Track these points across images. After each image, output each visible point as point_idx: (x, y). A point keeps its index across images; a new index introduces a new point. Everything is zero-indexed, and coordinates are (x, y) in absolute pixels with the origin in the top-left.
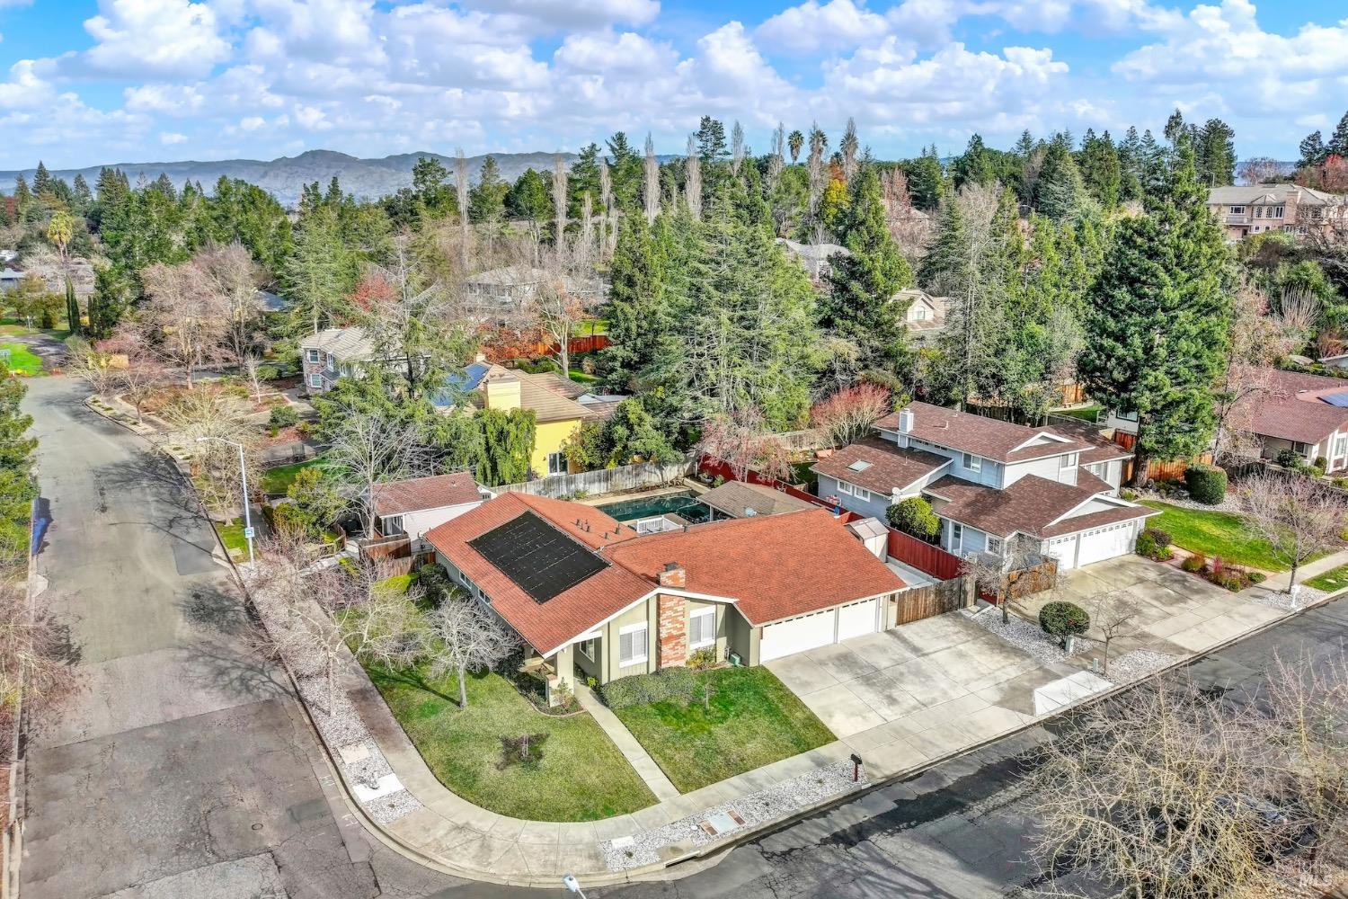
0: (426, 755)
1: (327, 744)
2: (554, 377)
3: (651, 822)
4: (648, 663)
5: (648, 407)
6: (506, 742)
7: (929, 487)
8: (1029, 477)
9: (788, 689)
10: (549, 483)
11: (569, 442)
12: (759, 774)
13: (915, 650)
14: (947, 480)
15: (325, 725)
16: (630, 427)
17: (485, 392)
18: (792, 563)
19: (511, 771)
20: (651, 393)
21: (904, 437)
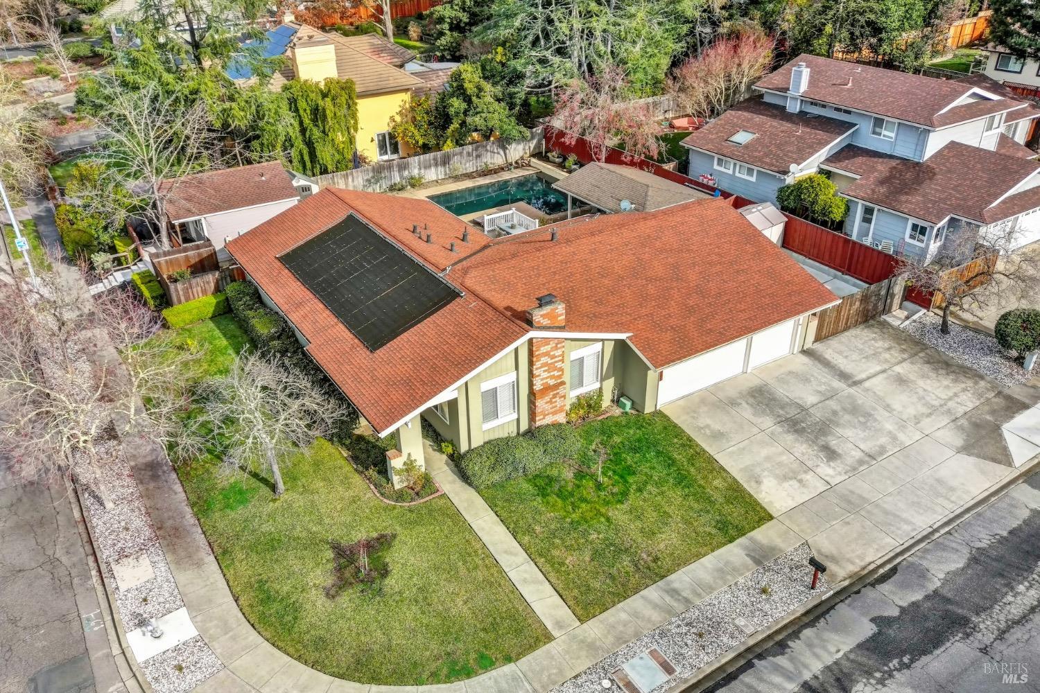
0: (230, 573)
1: (98, 555)
2: (377, 41)
3: (545, 678)
4: (518, 420)
5: (488, 74)
6: (339, 550)
7: (829, 160)
8: (953, 145)
9: (697, 445)
10: (379, 170)
11: (398, 119)
12: (681, 579)
13: (844, 376)
14: (850, 152)
15: (98, 524)
16: (468, 100)
17: (293, 60)
18: (693, 276)
19: (347, 599)
20: (490, 56)
21: (795, 99)
